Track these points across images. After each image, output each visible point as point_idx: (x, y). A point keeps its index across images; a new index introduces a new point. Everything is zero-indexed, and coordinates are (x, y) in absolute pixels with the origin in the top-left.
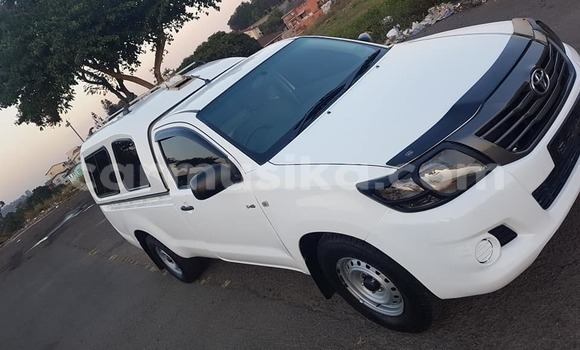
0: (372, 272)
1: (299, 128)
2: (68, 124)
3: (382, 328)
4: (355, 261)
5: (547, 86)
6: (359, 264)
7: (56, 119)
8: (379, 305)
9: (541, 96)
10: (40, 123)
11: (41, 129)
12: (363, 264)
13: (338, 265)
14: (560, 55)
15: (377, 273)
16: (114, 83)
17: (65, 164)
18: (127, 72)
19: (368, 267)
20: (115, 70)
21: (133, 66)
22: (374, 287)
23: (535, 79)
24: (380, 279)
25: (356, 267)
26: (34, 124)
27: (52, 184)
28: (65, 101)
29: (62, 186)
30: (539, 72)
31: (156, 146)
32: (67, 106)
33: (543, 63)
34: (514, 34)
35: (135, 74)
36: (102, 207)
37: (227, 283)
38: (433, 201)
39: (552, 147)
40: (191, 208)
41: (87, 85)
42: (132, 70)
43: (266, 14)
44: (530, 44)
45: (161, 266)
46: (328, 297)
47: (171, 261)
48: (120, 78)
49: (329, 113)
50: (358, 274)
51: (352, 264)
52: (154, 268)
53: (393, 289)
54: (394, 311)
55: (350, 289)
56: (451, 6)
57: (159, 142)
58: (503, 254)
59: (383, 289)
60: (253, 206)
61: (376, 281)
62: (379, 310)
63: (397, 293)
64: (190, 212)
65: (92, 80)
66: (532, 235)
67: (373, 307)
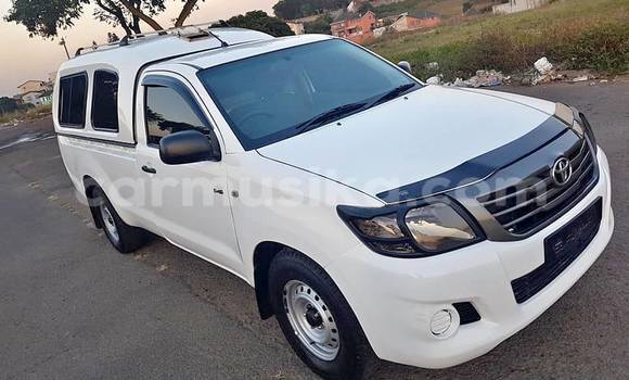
0: (319, 305)
1: (303, 128)
2: (63, 43)
3: (307, 369)
4: (306, 288)
5: (567, 179)
6: (309, 292)
7: (51, 31)
8: (313, 343)
9: (556, 187)
10: (32, 29)
11: (31, 35)
12: (313, 294)
13: (287, 287)
14: (590, 156)
15: (324, 308)
16: (129, 18)
17: (43, 84)
18: (146, 12)
19: (317, 299)
20: (136, 6)
21: (156, 8)
22: (315, 322)
23: (558, 167)
24: (325, 315)
25: (304, 295)
26: (25, 27)
27: (20, 100)
28: (68, 16)
29: (30, 105)
30: (564, 161)
31: (141, 89)
32: (68, 22)
33: (571, 154)
34: (554, 115)
35: (154, 18)
36: (60, 137)
37: (163, 268)
38: (408, 251)
39: (549, 242)
40: (153, 171)
41: (99, 9)
42: (154, 12)
43: (316, 13)
44: (566, 130)
45: (100, 224)
46: (264, 317)
47: (111, 223)
48: (138, 15)
49: (339, 124)
50: (304, 302)
51: (302, 290)
52: (92, 225)
53: (334, 331)
54: (326, 354)
55: (290, 316)
56: (501, 77)
57: (146, 87)
58: (459, 332)
59: (323, 327)
60: (221, 192)
61: (320, 317)
62: (311, 348)
63: (336, 336)
64: (151, 174)
65: (106, 5)
66: (495, 325)
67: (306, 343)
